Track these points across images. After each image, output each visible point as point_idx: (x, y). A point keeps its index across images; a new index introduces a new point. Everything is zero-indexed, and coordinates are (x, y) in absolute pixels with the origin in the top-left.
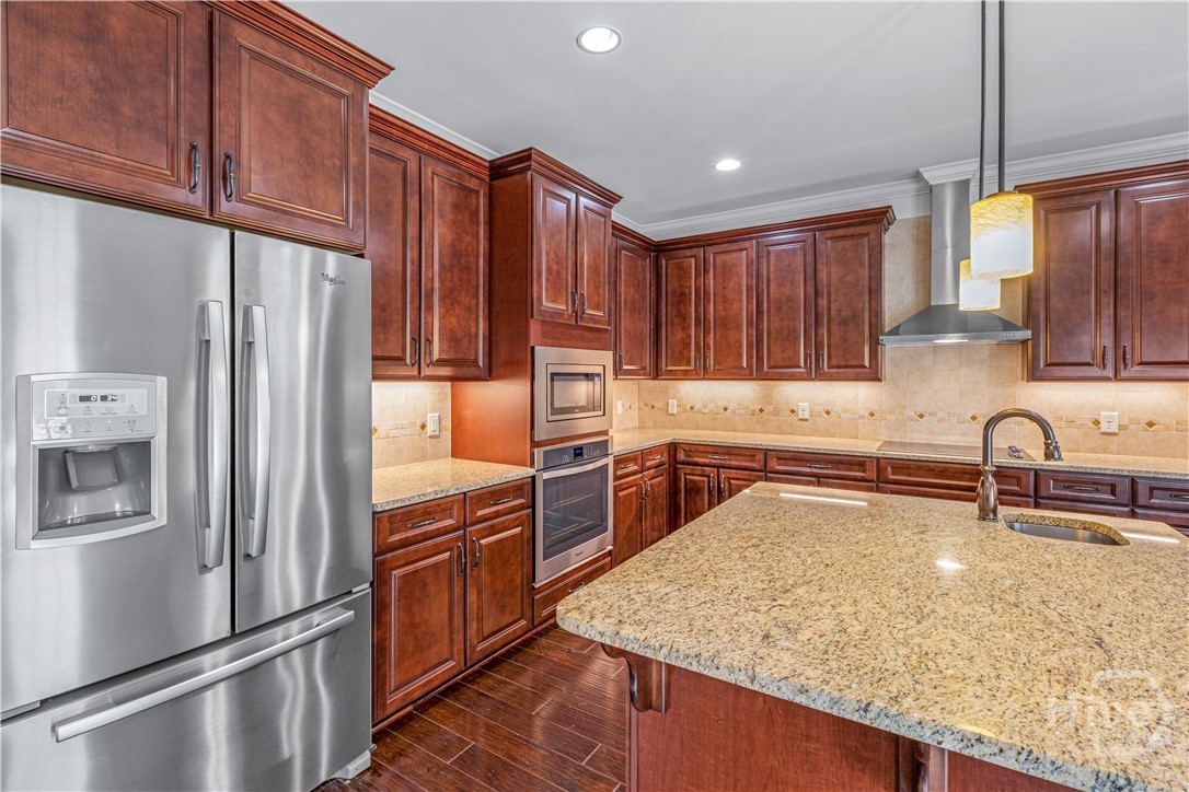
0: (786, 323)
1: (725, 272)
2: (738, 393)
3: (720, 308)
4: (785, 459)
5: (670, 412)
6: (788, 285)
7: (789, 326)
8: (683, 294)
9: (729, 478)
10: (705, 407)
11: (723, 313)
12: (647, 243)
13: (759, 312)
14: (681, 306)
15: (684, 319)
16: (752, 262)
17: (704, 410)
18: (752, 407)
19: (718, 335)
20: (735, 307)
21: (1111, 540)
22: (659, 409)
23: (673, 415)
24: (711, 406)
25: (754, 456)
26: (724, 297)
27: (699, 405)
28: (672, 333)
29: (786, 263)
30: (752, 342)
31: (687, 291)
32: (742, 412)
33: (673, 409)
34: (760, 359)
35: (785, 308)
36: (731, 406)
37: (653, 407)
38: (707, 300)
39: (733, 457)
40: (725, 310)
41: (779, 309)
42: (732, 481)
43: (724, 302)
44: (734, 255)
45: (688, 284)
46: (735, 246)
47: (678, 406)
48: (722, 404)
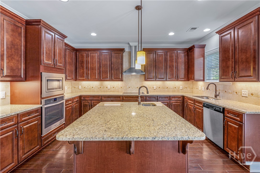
0: (106, 69)
1: (93, 57)
2: (96, 84)
3: (91, 65)
4: (105, 97)
5: (79, 88)
6: (106, 61)
7: (106, 70)
8: (83, 61)
9: (94, 102)
10: (88, 87)
11: (92, 66)
12: (73, 48)
13: (100, 67)
14: (82, 64)
15: (83, 67)
16: (98, 56)
17: (88, 88)
18: (98, 87)
19: (91, 71)
20: (95, 65)
21: (154, 105)
22: (77, 88)
23: (80, 89)
24: (89, 87)
25: (99, 97)
26: (92, 63)
27: (86, 87)
28: (80, 70)
29: (106, 57)
30: (99, 73)
31: (84, 61)
32: (96, 88)
34: (100, 76)
35: (105, 66)
36: (94, 87)
37: (75, 87)
38: (88, 63)
39: (94, 98)
40: (93, 66)
41: (104, 66)
42: (94, 103)
43: (92, 64)
44: (95, 54)
45: (84, 59)
46: (95, 52)
47: (81, 87)
48: (92, 86)
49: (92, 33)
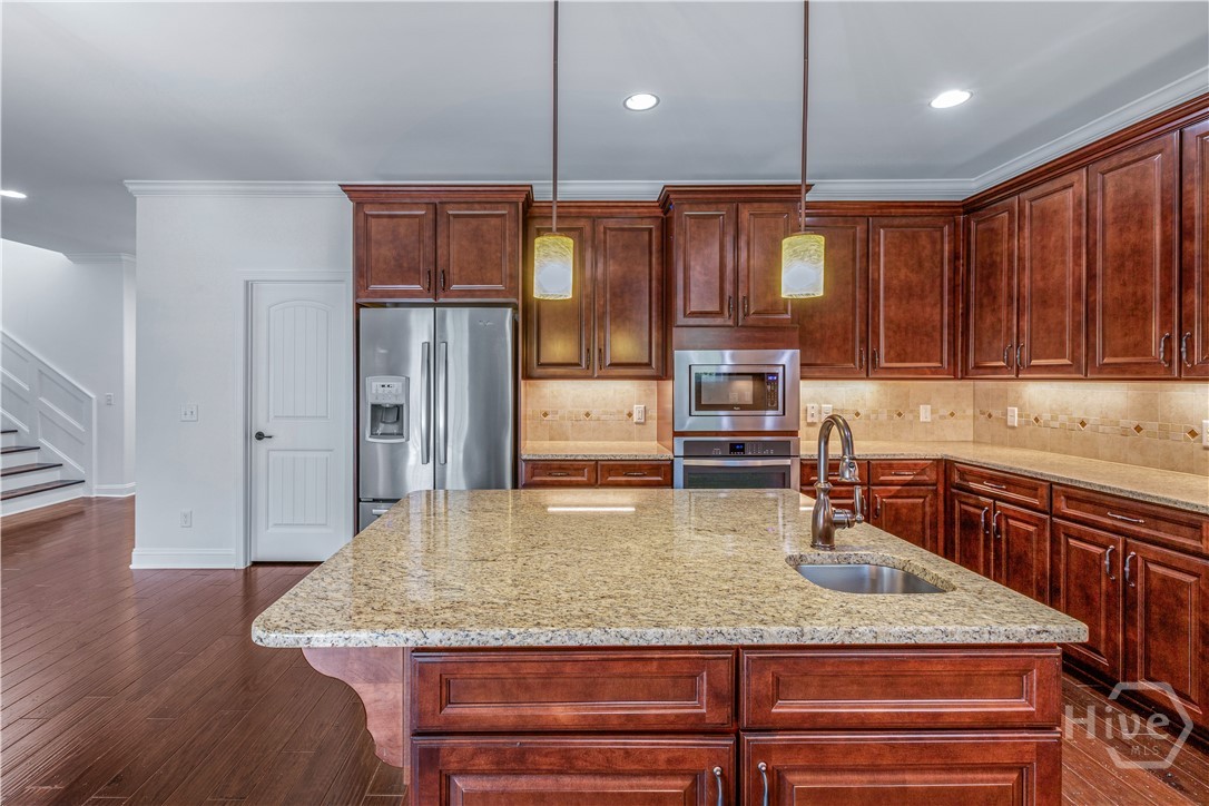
0: (1130, 289)
1: (1046, 220)
3: (1038, 277)
4: (1077, 499)
5: (1009, 424)
6: (1134, 228)
7: (1135, 294)
8: (993, 264)
9: (1007, 517)
10: (1054, 418)
11: (1041, 284)
12: (939, 207)
13: (1091, 276)
14: (991, 281)
15: (995, 297)
16: (1080, 202)
17: (1053, 424)
18: (1123, 422)
19: (1035, 316)
20: (1057, 273)
22: (997, 419)
23: (1013, 428)
24: (1063, 418)
25: (1036, 489)
26: (1043, 260)
27: (1046, 416)
28: (981, 317)
29: (1132, 192)
30: (1080, 323)
31: (998, 259)
32: (1108, 429)
33: (1014, 420)
34: (1090, 347)
35: (1129, 265)
36: (1092, 419)
37: (990, 416)
38: (1021, 268)
40: (1044, 278)
41: (1120, 269)
42: (1011, 521)
43: (1043, 268)
44: (1056, 197)
45: (999, 249)
46: (1058, 183)
47: (1020, 416)
48: (1079, 415)
49: (935, 95)
